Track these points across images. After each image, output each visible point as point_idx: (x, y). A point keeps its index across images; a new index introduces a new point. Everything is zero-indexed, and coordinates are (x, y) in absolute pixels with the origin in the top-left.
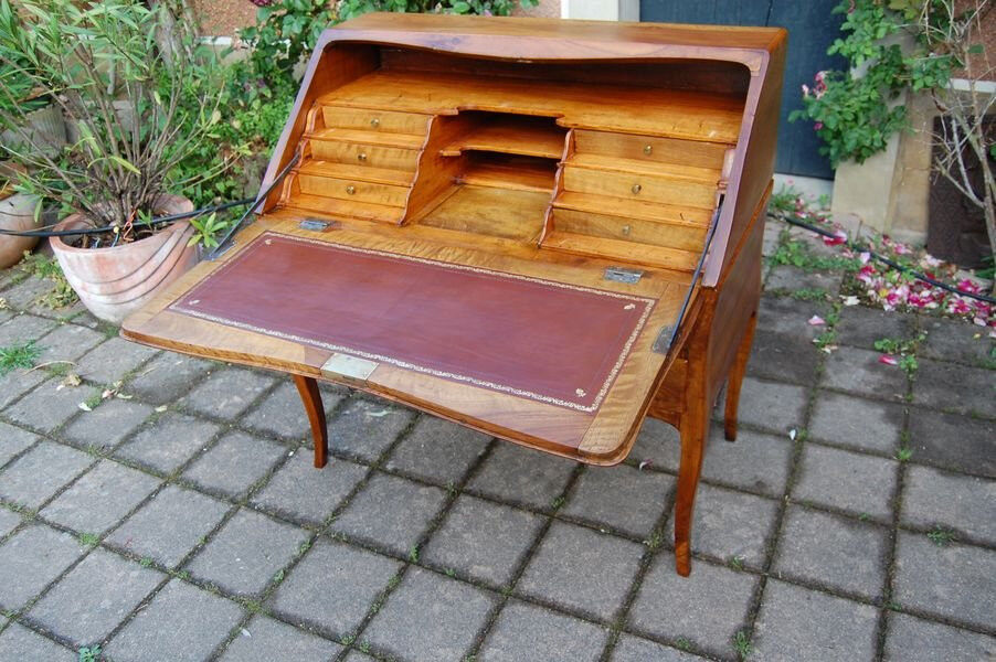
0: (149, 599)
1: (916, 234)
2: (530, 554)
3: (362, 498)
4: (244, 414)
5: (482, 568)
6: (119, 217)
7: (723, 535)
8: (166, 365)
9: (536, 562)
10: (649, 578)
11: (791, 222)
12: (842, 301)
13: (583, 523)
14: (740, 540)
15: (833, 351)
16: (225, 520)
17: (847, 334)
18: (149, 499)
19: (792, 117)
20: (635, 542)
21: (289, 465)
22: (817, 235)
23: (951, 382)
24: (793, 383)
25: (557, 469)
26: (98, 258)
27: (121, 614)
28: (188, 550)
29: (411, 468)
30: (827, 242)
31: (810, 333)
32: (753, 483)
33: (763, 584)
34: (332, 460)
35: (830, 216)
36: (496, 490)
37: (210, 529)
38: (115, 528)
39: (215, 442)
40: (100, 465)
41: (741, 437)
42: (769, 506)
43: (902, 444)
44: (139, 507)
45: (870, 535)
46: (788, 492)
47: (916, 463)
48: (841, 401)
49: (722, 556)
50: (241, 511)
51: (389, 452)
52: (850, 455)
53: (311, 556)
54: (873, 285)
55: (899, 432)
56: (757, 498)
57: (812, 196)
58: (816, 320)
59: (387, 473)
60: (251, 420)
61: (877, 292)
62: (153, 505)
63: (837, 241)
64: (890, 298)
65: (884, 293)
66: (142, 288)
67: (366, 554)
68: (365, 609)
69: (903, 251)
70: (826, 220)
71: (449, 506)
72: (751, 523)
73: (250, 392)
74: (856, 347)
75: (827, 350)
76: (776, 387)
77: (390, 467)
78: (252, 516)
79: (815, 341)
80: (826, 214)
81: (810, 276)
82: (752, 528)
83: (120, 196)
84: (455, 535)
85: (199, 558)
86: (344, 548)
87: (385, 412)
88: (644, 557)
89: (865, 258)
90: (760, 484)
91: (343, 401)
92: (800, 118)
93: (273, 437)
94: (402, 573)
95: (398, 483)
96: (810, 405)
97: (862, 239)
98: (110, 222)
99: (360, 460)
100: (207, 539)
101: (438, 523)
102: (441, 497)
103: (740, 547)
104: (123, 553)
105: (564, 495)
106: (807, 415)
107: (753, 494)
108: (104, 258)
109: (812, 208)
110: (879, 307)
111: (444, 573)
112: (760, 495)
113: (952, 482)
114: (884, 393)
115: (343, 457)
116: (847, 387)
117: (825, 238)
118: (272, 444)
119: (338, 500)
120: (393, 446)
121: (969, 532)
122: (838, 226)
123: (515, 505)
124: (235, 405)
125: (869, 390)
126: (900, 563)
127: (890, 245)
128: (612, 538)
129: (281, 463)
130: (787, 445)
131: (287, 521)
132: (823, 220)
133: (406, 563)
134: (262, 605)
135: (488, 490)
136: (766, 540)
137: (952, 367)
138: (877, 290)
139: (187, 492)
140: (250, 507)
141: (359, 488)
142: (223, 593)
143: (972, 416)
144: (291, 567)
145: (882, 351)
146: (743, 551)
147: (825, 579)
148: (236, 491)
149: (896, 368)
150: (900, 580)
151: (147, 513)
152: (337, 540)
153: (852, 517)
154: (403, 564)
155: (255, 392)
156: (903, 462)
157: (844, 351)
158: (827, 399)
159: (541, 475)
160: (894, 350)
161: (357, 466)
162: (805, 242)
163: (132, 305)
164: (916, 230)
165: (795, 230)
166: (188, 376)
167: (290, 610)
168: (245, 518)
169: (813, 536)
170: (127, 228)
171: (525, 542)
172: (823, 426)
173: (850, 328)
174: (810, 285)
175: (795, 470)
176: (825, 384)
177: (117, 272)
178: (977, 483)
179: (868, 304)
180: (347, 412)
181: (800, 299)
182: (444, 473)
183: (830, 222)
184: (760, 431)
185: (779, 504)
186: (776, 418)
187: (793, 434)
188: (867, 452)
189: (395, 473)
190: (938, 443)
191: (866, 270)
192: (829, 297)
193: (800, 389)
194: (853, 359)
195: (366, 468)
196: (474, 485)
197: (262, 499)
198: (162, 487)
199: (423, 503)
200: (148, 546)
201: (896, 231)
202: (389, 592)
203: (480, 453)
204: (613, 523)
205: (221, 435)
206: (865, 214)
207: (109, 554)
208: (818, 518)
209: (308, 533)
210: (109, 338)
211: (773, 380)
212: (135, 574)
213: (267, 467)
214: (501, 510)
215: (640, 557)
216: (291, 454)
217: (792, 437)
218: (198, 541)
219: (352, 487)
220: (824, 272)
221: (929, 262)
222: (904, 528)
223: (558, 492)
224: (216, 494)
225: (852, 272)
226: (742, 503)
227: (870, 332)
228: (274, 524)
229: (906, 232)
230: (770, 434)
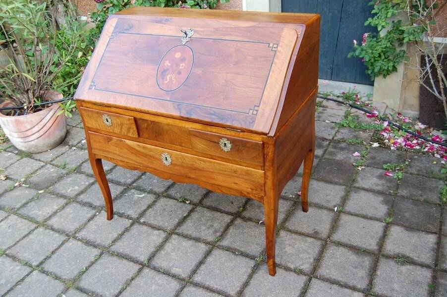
0: (23, 280)
1: (414, 113)
2: (201, 263)
3: (127, 235)
4: (79, 194)
5: (177, 269)
6: (27, 102)
7: (294, 257)
8: (46, 171)
9: (203, 267)
10: (255, 276)
11: (352, 106)
12: (371, 145)
13: (228, 249)
14: (302, 259)
15: (362, 169)
16: (63, 244)
17: (371, 161)
18: (29, 233)
19: (349, 56)
20: (252, 259)
21: (95, 219)
22: (364, 113)
23: (418, 185)
24: (340, 184)
25: (220, 223)
26: (16, 121)
27: (9, 286)
28: (43, 258)
29: (152, 221)
30: (368, 116)
31: (352, 160)
32: (313, 232)
33: (310, 280)
34: (116, 217)
35: (372, 103)
36: (190, 233)
37: (55, 248)
38: (12, 247)
39: (63, 207)
40: (10, 217)
41: (310, 210)
42: (318, 243)
43: (389, 214)
44: (24, 237)
45: (366, 258)
46: (329, 237)
47: (394, 224)
48: (363, 193)
49: (292, 267)
50: (70, 240)
51: (143, 214)
52: (362, 219)
53: (99, 261)
54: (387, 137)
55: (388, 209)
56: (314, 239)
57: (365, 93)
58: (356, 154)
59: (140, 223)
60: (81, 197)
61: (389, 141)
62: (31, 236)
63: (373, 115)
64: (395, 143)
65: (392, 141)
66: (37, 135)
67: (125, 261)
68: (120, 287)
69: (407, 121)
70: (370, 106)
71: (166, 240)
72: (309, 251)
73: (83, 184)
74: (374, 167)
75: (360, 169)
76: (332, 186)
77: (142, 221)
78: (75, 242)
79: (354, 164)
80: (369, 102)
81: (357, 133)
82: (309, 254)
83: (27, 92)
84: (168, 254)
85: (48, 261)
86: (115, 258)
87: (143, 195)
88: (254, 266)
89: (386, 124)
90: (316, 233)
91: (125, 189)
93: (90, 205)
94: (140, 271)
95: (145, 228)
96: (347, 195)
97: (386, 115)
98: (23, 104)
99: (128, 217)
100: (53, 253)
101: (160, 247)
102: (163, 235)
104: (14, 258)
105: (221, 236)
106: (345, 200)
107: (312, 237)
108: (19, 121)
109: (363, 99)
110: (389, 148)
111: (159, 271)
113: (411, 234)
114: (384, 190)
115: (121, 215)
116: (366, 187)
117: (368, 114)
118: (90, 209)
119: (115, 235)
120: (145, 211)
121: (415, 258)
122: (376, 109)
123: (197, 240)
124: (75, 190)
125: (377, 188)
126: (378, 273)
127: (401, 118)
128: (241, 257)
129: (91, 219)
130: (332, 214)
131: (91, 245)
132: (368, 105)
133: (143, 265)
134: (74, 283)
135: (186, 232)
136: (315, 259)
137: (420, 178)
138: (389, 139)
139: (47, 231)
140: (75, 238)
141: (127, 230)
142: (57, 278)
143: (426, 202)
144: (90, 266)
145: (386, 169)
146: (302, 264)
147: (340, 279)
148: (69, 230)
149: (392, 178)
150: (377, 281)
151: (28, 240)
152: (113, 254)
153: (358, 250)
154: (141, 266)
155: (85, 184)
156: (388, 224)
157: (368, 169)
158: (355, 193)
159: (212, 226)
160: (392, 169)
161: (127, 220)
162: (357, 116)
163: (33, 142)
164: (414, 111)
165: (353, 110)
166: (56, 176)
167: (86, 287)
168: (72, 243)
169: (338, 258)
170: (31, 106)
171: (200, 257)
172: (351, 206)
173: (373, 158)
174: (356, 137)
175: (335, 225)
176: (357, 185)
177: (25, 127)
178: (423, 235)
179: (383, 146)
180: (126, 195)
181: (350, 144)
182: (166, 224)
183: (371, 106)
184: (319, 206)
185: (324, 242)
186: (329, 201)
187: (336, 209)
188: (371, 218)
189: (144, 224)
190: (407, 215)
191: (385, 130)
192: (365, 143)
193: (343, 187)
194: (372, 173)
195: (131, 221)
196: (180, 230)
197: (80, 235)
198: (37, 228)
199: (155, 238)
200: (26, 255)
201: (405, 111)
202: (133, 279)
203: (185, 215)
204: (242, 249)
205: (67, 204)
206: (389, 102)
207: (8, 258)
208: (342, 249)
209: (100, 251)
210: (22, 158)
211: (331, 183)
212: (18, 268)
213: (85, 220)
214: (191, 242)
215: (253, 266)
216: (98, 213)
217: (336, 210)
218: (48, 254)
219: (123, 229)
220: (364, 130)
221: (420, 126)
222: (383, 256)
223: (218, 234)
224: (59, 231)
225: (378, 130)
226: (306, 242)
227: (382, 160)
228: (85, 247)
229: (409, 111)
230: (325, 208)
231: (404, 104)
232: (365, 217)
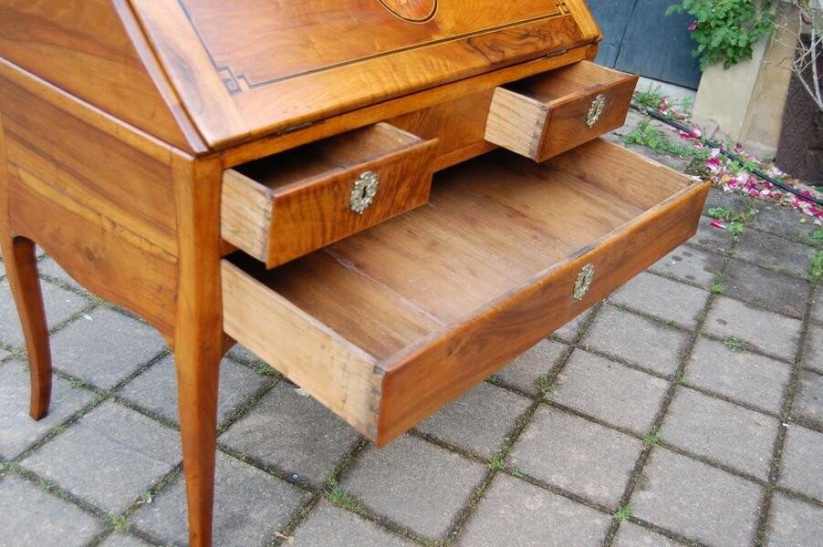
1: (768, 148)
11: (653, 116)
19: (669, 11)
22: (675, 129)
23: (771, 248)
30: (682, 135)
33: (571, 351)
35: (690, 117)
43: (716, 281)
45: (673, 335)
47: (725, 295)
52: (668, 281)
54: (717, 173)
55: (715, 274)
57: (677, 100)
61: (720, 178)
63: (692, 135)
64: (730, 183)
65: (727, 178)
70: (686, 120)
80: (686, 115)
89: (715, 153)
92: (675, 12)
109: (674, 108)
110: (719, 187)
113: (755, 313)
114: (709, 246)
117: (681, 132)
121: (761, 346)
122: (697, 126)
126: (695, 357)
127: (742, 153)
132: (683, 119)
137: (775, 239)
138: (720, 176)
142: (69, 288)
143: (785, 274)
145: (714, 217)
147: (626, 357)
149: (724, 230)
150: (690, 367)
153: (660, 322)
156: (715, 293)
160: (724, 217)
162: (662, 132)
164: (767, 145)
165: (655, 122)
169: (622, 328)
178: (777, 317)
183: (689, 122)
188: (683, 283)
190: (749, 287)
191: (714, 161)
201: (750, 143)
206: (724, 121)
208: (630, 316)
220: (675, 155)
221: (774, 172)
222: (705, 335)
225: (701, 160)
229: (758, 145)
231: (752, 129)
232: (673, 279)
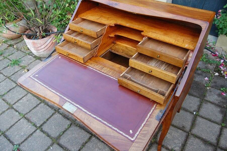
0: (32, 134)
6: (39, 32)
7: (171, 141)
12: (214, 74)
14: (175, 143)
15: (209, 89)
16: (52, 115)
17: (214, 84)
18: (37, 106)
22: (211, 53)
24: (197, 97)
26: (33, 42)
27: (25, 137)
28: (42, 122)
30: (213, 55)
31: (204, 82)
32: (182, 126)
35: (215, 47)
37: (48, 117)
38: (28, 113)
40: (28, 95)
41: (181, 111)
42: (185, 134)
43: (223, 121)
44: (34, 108)
45: (210, 148)
46: (190, 130)
47: (226, 127)
48: (209, 104)
49: (170, 148)
50: (56, 113)
53: (70, 129)
54: (223, 70)
55: (223, 117)
56: (182, 131)
57: (211, 41)
58: (206, 78)
61: (224, 72)
62: (37, 108)
63: (215, 55)
65: (226, 73)
66: (43, 50)
67: (83, 131)
68: (80, 147)
70: (214, 48)
72: (179, 139)
74: (215, 88)
75: (208, 88)
76: (192, 97)
78: (58, 115)
79: (205, 85)
81: (207, 65)
82: (179, 140)
83: (39, 27)
85: (45, 124)
86: (78, 128)
89: (222, 61)
94: (90, 138)
96: (201, 105)
97: (222, 55)
98: (37, 33)
100: (47, 120)
103: (175, 146)
104: (28, 120)
106: (200, 107)
107: (182, 130)
108: (34, 42)
109: (211, 44)
110: (224, 77)
111: (100, 140)
112: (183, 130)
114: (221, 104)
116: (211, 101)
117: (213, 54)
122: (217, 51)
125: (217, 102)
130: (193, 116)
131: (66, 118)
132: (213, 48)
134: (56, 141)
136: (182, 145)
139: (45, 106)
140: (59, 112)
142: (48, 136)
144: (65, 131)
145: (222, 91)
146: (175, 147)
148: (56, 107)
149: (225, 97)
151: (35, 110)
152: (77, 126)
153: (206, 141)
154: (91, 135)
156: (222, 127)
157: (212, 89)
158: (205, 104)
160: (226, 91)
162: (207, 54)
163: (41, 53)
165: (205, 50)
167: (62, 144)
169: (194, 146)
170: (41, 35)
172: (203, 112)
173: (215, 82)
174: (206, 68)
175: (193, 124)
176: (206, 99)
177: (38, 46)
179: (221, 75)
181: (203, 72)
183: (215, 49)
184: (186, 110)
185: (187, 134)
186: (191, 107)
187: (195, 113)
188: (213, 122)
191: (222, 65)
192: (211, 72)
193: (199, 99)
194: (214, 92)
198: (40, 103)
200: (34, 119)
202: (86, 143)
206: (224, 48)
207: (25, 120)
208: (197, 140)
209: (70, 122)
210: (36, 60)
211: (192, 95)
212: (30, 126)
217: (194, 114)
218: (45, 120)
220: (211, 64)
222: (219, 147)
225: (218, 65)
226: (178, 132)
227: (220, 84)
228: (63, 118)
230: (189, 112)
232: (210, 120)
